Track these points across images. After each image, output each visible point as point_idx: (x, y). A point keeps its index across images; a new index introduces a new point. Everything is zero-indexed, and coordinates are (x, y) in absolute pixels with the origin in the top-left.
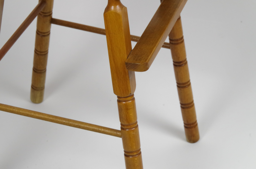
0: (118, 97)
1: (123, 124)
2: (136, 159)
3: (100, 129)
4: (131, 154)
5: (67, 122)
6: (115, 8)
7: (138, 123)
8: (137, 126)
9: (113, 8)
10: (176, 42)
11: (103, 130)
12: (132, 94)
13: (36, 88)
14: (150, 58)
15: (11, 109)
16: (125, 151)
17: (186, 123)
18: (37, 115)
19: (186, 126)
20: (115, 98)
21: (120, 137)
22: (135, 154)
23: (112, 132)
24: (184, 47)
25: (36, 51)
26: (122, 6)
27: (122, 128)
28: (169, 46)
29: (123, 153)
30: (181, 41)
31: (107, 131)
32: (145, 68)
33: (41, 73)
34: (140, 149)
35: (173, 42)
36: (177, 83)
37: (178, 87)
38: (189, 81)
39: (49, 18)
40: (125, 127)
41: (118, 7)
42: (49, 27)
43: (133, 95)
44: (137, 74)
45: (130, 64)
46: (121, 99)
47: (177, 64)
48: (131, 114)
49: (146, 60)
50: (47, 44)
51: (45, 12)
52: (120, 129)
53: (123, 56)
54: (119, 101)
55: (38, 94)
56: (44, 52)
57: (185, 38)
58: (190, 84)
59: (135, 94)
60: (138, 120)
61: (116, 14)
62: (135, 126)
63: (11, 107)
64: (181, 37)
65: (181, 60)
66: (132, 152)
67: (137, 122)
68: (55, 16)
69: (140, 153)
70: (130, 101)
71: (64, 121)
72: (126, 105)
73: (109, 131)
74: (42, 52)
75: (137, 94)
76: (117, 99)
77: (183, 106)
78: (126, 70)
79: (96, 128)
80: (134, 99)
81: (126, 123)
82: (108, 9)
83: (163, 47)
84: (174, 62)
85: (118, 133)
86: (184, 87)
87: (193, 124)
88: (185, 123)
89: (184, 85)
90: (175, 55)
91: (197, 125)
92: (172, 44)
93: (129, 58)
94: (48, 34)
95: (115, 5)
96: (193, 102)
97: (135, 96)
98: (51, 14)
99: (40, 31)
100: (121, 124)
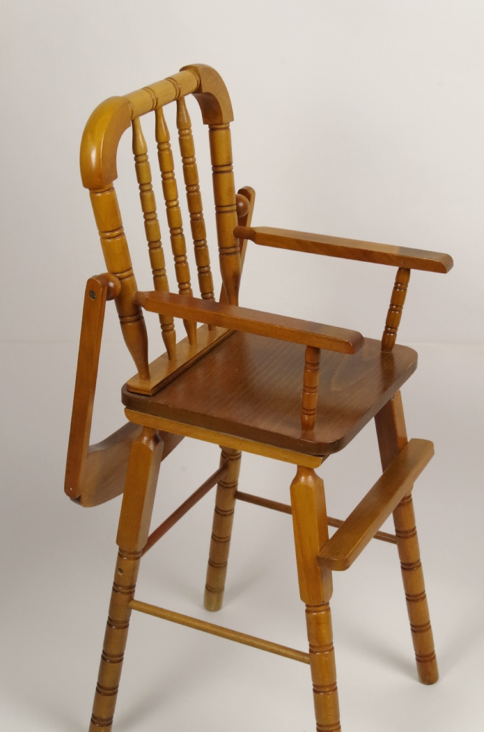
0: (307, 606)
1: (312, 644)
2: (329, 697)
3: (281, 650)
4: (322, 690)
5: (236, 636)
6: (306, 479)
7: (335, 645)
8: (333, 648)
9: (303, 479)
10: (404, 535)
11: (284, 651)
12: (326, 602)
13: (212, 588)
14: (352, 553)
15: (162, 613)
16: (314, 685)
17: (418, 654)
18: (196, 624)
19: (419, 658)
20: (303, 606)
21: (308, 663)
22: (327, 690)
23: (297, 655)
24: (416, 542)
25: (214, 537)
26: (315, 477)
27: (310, 651)
28: (395, 540)
29: (312, 687)
30: (411, 534)
31: (290, 653)
32: (344, 566)
33: (219, 568)
34: (335, 683)
35: (401, 535)
36: (406, 594)
37: (408, 600)
38: (424, 592)
39: (232, 492)
40: (315, 650)
41: (310, 478)
42: (233, 504)
43: (328, 604)
44: (335, 574)
45: (323, 559)
46: (310, 609)
47: (406, 567)
48: (324, 631)
49: (346, 555)
50: (229, 526)
51: (227, 481)
52: (308, 652)
53: (315, 548)
54: (307, 612)
55: (214, 597)
56: (224, 538)
57: (418, 530)
58: (425, 597)
59: (330, 601)
60: (334, 641)
61: (307, 487)
62: (329, 648)
63: (162, 610)
64: (411, 528)
65: (411, 562)
66: (323, 687)
67: (332, 644)
68: (241, 488)
69: (336, 689)
70: (323, 613)
71: (233, 635)
72: (316, 617)
73: (293, 654)
74: (221, 538)
75: (333, 603)
76: (305, 608)
77: (414, 629)
78: (319, 568)
79: (275, 648)
80: (328, 610)
81: (315, 644)
82: (296, 480)
83: (376, 537)
84: (402, 563)
85: (306, 658)
86: (417, 601)
87: (428, 656)
88: (416, 655)
89: (416, 598)
90: (403, 553)
91: (434, 658)
92: (399, 537)
93: (323, 550)
94: (231, 512)
95: (307, 475)
96: (429, 623)
97: (331, 606)
98: (235, 486)
99: (220, 508)
100: (310, 645)
